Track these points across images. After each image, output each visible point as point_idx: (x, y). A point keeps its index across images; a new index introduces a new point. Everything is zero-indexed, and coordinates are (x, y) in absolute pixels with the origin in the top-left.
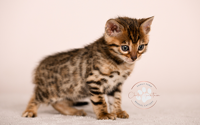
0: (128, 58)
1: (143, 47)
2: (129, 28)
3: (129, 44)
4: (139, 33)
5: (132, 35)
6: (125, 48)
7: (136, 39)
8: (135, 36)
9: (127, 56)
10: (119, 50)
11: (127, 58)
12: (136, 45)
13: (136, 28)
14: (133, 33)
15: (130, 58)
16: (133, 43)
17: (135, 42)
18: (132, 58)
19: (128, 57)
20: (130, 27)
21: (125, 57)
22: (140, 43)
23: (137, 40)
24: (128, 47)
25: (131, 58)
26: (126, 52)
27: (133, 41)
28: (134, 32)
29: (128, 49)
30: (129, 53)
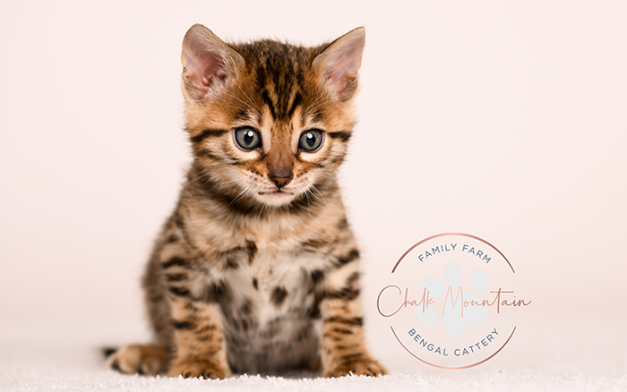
0: (259, 177)
1: (318, 141)
2: (265, 66)
3: (260, 121)
4: (299, 83)
5: (271, 87)
6: (248, 139)
7: (286, 104)
8: (283, 92)
9: (254, 170)
10: (225, 148)
11: (254, 175)
12: (288, 128)
13: (291, 66)
14: (276, 81)
15: (265, 175)
16: (274, 116)
17: (284, 115)
18: (272, 177)
19: (257, 173)
20: (268, 62)
21: (249, 173)
22: (303, 123)
23: (289, 107)
24: (258, 133)
25: (268, 175)
26: (253, 155)
27: (276, 110)
28: (282, 79)
29: (260, 144)
30: (263, 157)
